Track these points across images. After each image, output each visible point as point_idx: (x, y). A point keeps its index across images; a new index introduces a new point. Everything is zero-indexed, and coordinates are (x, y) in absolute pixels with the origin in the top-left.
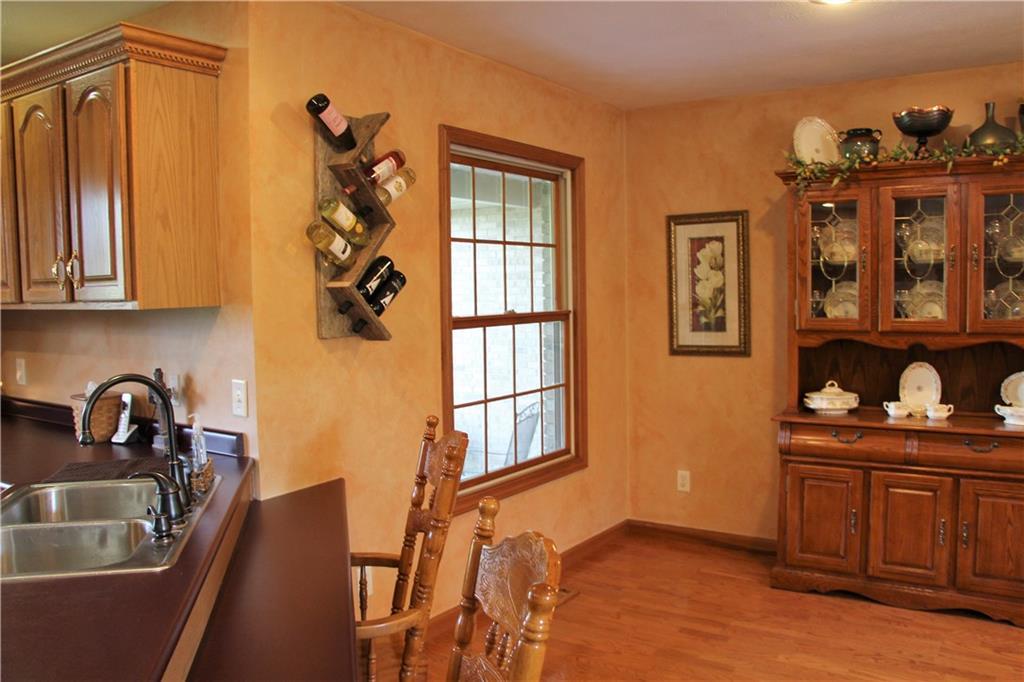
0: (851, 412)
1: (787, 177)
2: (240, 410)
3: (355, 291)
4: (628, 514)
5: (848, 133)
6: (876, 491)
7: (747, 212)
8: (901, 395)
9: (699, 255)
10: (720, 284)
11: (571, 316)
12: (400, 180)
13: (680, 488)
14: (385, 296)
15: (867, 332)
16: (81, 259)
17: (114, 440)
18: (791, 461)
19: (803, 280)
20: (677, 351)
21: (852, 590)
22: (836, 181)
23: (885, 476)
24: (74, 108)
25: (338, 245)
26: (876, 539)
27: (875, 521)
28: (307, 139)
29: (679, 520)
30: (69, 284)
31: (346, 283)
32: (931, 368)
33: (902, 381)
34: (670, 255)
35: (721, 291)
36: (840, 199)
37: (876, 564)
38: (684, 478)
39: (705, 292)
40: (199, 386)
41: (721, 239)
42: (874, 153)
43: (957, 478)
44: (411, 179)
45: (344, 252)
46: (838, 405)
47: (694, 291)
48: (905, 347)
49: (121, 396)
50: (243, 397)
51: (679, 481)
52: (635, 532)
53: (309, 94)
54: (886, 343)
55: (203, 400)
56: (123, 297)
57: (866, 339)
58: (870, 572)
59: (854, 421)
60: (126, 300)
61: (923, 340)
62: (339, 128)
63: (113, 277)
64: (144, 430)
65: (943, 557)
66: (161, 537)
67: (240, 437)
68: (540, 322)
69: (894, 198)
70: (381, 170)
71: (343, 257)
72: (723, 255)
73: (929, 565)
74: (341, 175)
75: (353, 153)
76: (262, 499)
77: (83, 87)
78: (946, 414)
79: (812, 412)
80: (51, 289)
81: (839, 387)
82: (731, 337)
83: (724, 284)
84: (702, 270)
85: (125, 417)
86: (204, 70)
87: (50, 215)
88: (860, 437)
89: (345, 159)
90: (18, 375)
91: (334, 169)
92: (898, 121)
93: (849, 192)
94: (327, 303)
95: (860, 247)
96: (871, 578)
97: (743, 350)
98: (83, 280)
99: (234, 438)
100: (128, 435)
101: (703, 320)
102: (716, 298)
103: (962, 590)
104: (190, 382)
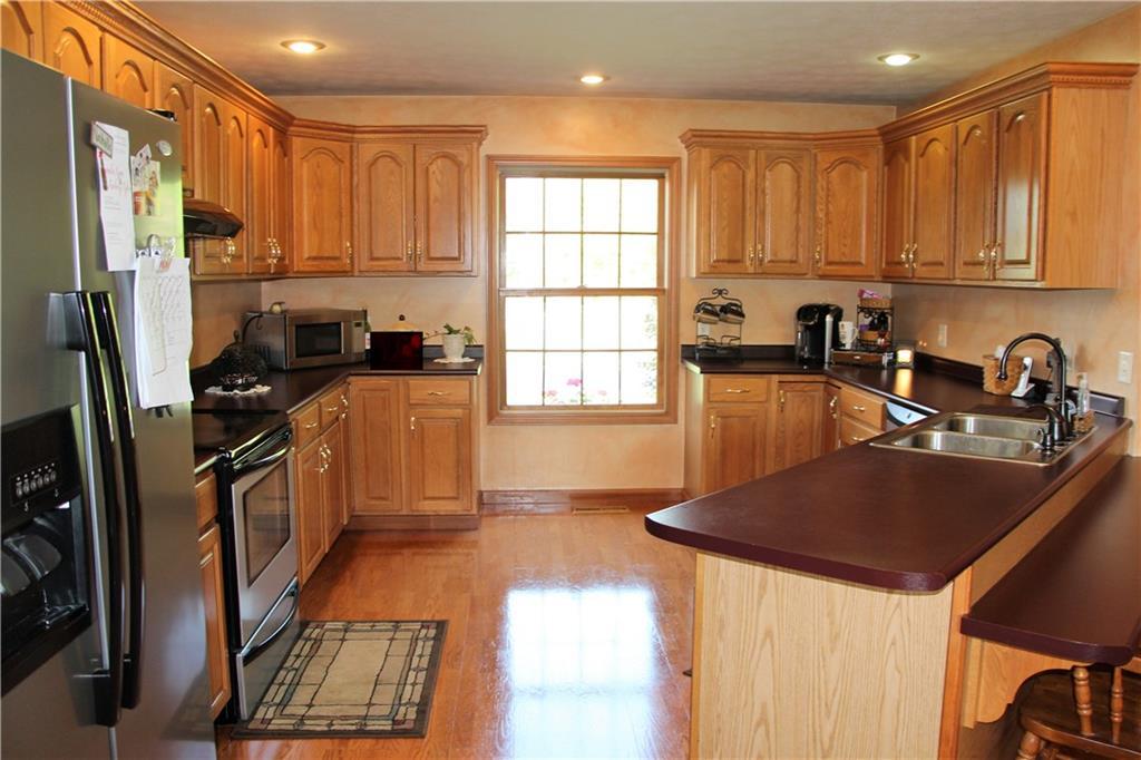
2: (1124, 378)
16: (1002, 246)
17: (1013, 394)
24: (1005, 127)
30: (993, 265)
40: (1091, 356)
49: (1022, 359)
50: (1129, 367)
55: (1092, 367)
56: (1033, 278)
60: (1036, 280)
63: (1027, 262)
64: (1040, 388)
66: (1046, 450)
67: (1121, 400)
76: (1134, 455)
77: (1014, 111)
80: (980, 268)
85: (1024, 378)
86: (1117, 86)
90: (940, 338)
98: (1001, 264)
99: (1116, 400)
100: (1026, 391)
104: (1082, 351)
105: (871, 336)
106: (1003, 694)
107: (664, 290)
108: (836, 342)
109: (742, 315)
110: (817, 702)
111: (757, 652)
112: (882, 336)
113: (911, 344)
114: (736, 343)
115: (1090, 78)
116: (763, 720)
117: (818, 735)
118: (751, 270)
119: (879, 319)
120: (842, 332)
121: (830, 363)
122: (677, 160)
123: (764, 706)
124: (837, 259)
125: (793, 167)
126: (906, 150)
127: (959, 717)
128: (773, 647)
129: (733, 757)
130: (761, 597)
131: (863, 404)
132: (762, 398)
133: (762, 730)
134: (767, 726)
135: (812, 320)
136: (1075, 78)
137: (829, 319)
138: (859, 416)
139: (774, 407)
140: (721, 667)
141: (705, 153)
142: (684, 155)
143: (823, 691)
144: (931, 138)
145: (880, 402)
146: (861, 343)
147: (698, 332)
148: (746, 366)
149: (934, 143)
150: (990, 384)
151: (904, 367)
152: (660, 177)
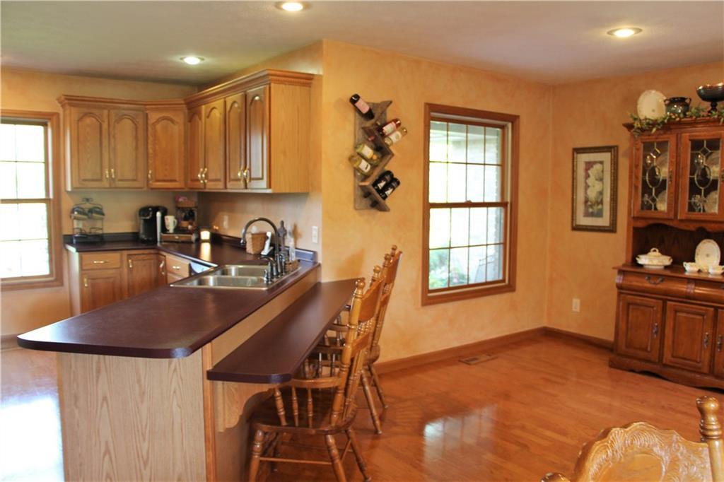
0: (666, 267)
1: (629, 127)
2: (315, 240)
3: (371, 187)
4: (544, 323)
5: (670, 100)
6: (670, 314)
7: (617, 146)
8: (696, 259)
9: (590, 172)
10: (600, 189)
11: (509, 205)
12: (398, 133)
13: (574, 310)
14: (388, 190)
15: (671, 220)
16: (250, 170)
17: (262, 253)
18: (623, 293)
19: (636, 188)
20: (577, 228)
21: (654, 371)
22: (654, 130)
23: (675, 305)
24: (249, 103)
25: (364, 166)
26: (668, 342)
27: (668, 331)
28: (351, 115)
29: (573, 329)
30: (245, 180)
31: (367, 183)
32: (715, 243)
33: (697, 250)
34: (574, 171)
35: (601, 193)
36: (660, 140)
37: (668, 356)
38: (576, 304)
39: (592, 194)
40: (300, 230)
41: (601, 163)
42: (684, 113)
43: (716, 309)
44: (405, 133)
45: (366, 168)
46: (655, 262)
47: (586, 193)
48: (693, 229)
49: (267, 233)
50: (317, 235)
51: (574, 306)
52: (549, 334)
53: (351, 93)
54: (683, 226)
55: (300, 235)
56: (266, 187)
57: (671, 224)
58: (664, 362)
59: (668, 273)
60: (267, 189)
61: (704, 225)
62: (365, 109)
63: (262, 179)
65: (706, 356)
66: (269, 281)
67: (315, 253)
68: (488, 207)
69: (690, 140)
70: (387, 129)
71: (366, 171)
72: (603, 171)
73: (698, 360)
74: (367, 132)
75: (373, 121)
76: (322, 282)
77: (253, 94)
78: (721, 271)
79: (641, 266)
80: (239, 183)
81: (660, 252)
82: (604, 221)
83: (603, 190)
84: (591, 181)
85: (268, 243)
86: (304, 85)
87: (239, 149)
88: (662, 281)
89: (369, 124)
90: (225, 224)
91: (364, 128)
92: (699, 92)
93: (665, 136)
94: (360, 193)
95: (669, 169)
96: (665, 365)
97: (612, 229)
98: (251, 179)
99: (312, 253)
100: (268, 251)
101: (590, 210)
102: (598, 197)
103: (718, 377)
104: (295, 227)
105: (185, 224)
106: (237, 411)
107: (49, 200)
108: (164, 229)
109: (103, 214)
110: (137, 433)
111: (99, 411)
112: (191, 224)
113: (209, 228)
114: (100, 232)
115: (290, 79)
116: (107, 451)
117: (140, 453)
118: (107, 186)
119: (189, 213)
120: (166, 221)
121: (161, 242)
122: (57, 114)
123: (107, 443)
124: (160, 178)
125: (132, 121)
126: (199, 113)
127: (214, 427)
128: (108, 406)
129: (92, 479)
130: (98, 377)
131: (178, 265)
132: (118, 266)
133: (107, 457)
134: (110, 454)
135: (148, 215)
136: (283, 79)
137: (159, 214)
138: (175, 272)
139: (126, 270)
140: (78, 425)
141: (74, 110)
142: (61, 111)
143: (140, 427)
144: (211, 107)
145: (187, 262)
146: (178, 229)
147: (75, 226)
148: (108, 247)
149: (215, 110)
150: (250, 249)
151: (205, 241)
152: (45, 125)
